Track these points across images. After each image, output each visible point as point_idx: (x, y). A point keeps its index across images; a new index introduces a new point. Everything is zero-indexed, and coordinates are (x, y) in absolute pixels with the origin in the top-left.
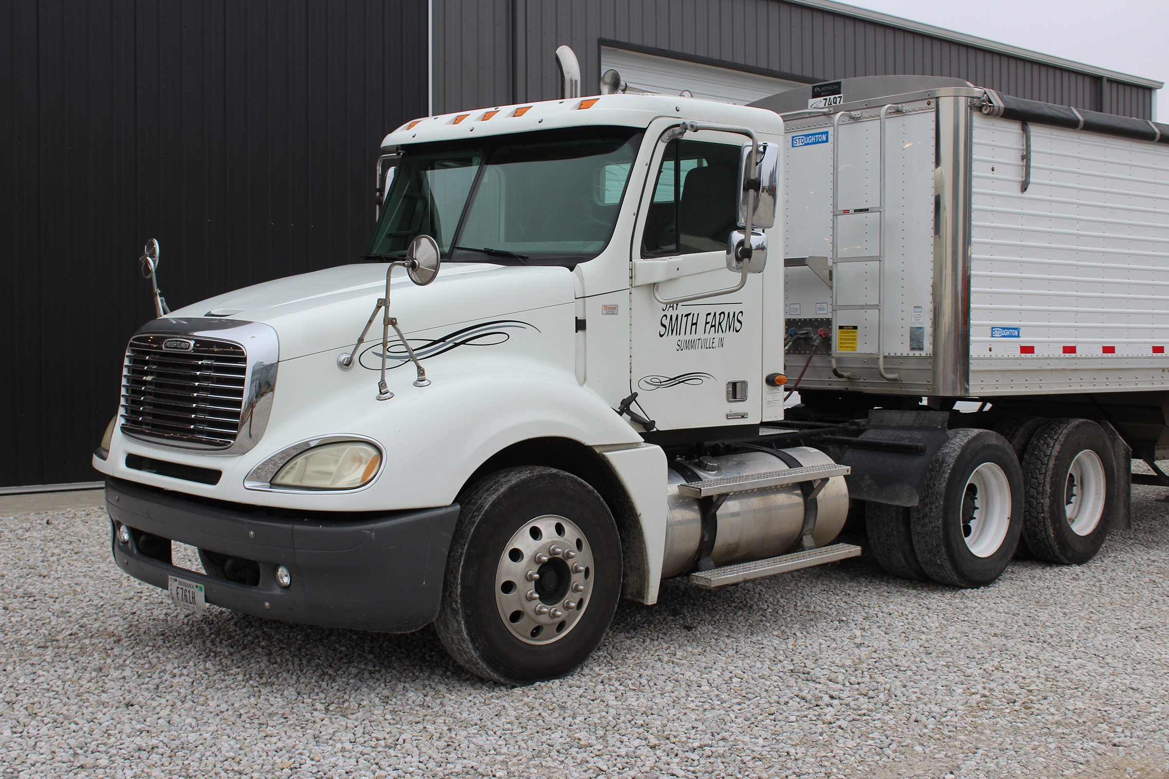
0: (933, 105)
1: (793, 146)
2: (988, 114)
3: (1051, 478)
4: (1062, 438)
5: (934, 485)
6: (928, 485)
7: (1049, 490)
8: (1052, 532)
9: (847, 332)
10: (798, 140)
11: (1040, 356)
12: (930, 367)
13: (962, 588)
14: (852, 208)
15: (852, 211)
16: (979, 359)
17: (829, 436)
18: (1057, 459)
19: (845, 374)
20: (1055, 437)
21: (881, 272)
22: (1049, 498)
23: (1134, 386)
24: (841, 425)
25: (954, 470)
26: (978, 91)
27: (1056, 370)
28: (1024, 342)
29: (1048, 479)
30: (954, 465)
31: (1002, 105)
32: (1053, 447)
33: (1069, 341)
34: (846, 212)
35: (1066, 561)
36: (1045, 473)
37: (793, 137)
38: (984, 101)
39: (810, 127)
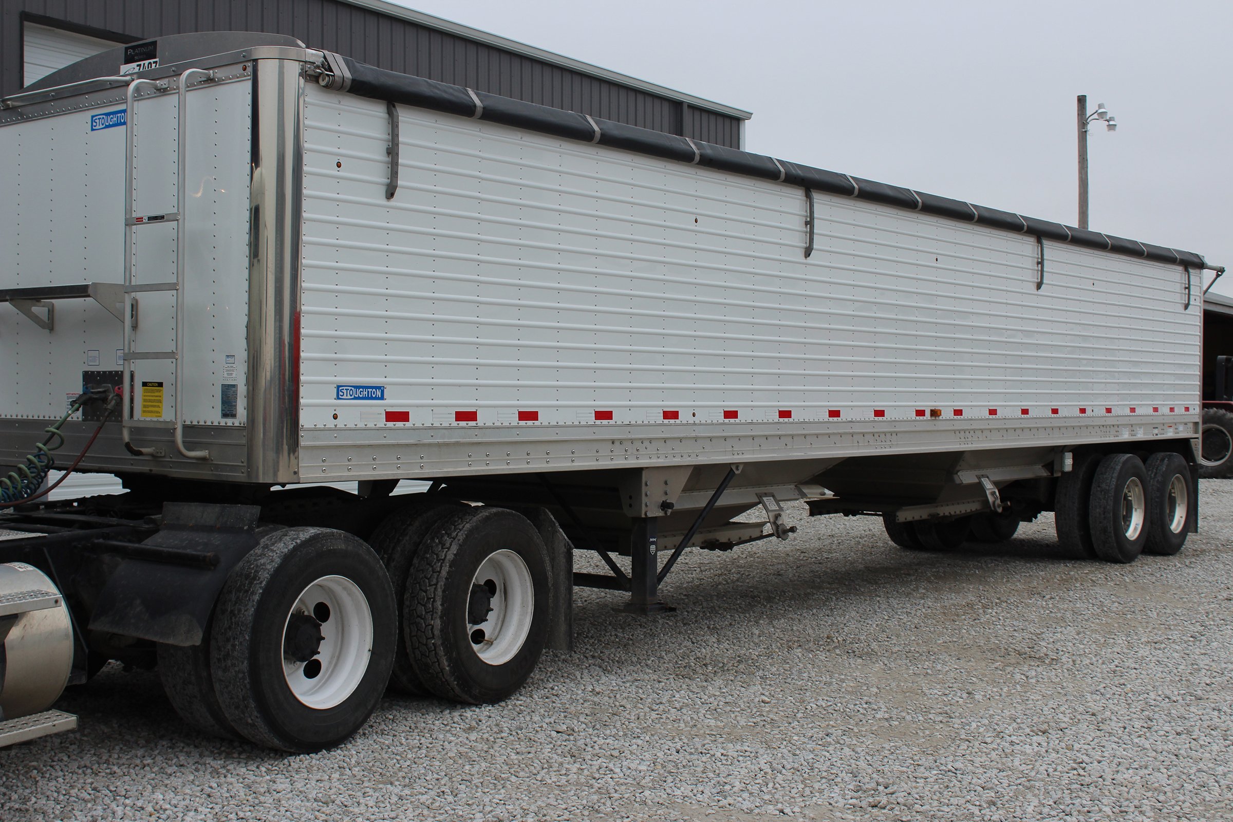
0: (250, 70)
1: (93, 130)
2: (326, 87)
3: (444, 591)
4: (461, 536)
5: (240, 610)
6: (232, 612)
7: (440, 607)
8: (446, 663)
9: (153, 391)
10: (97, 121)
11: (418, 425)
12: (244, 441)
13: (291, 754)
14: (145, 213)
15: (145, 220)
16: (315, 430)
17: (101, 540)
18: (453, 564)
19: (144, 450)
20: (454, 534)
21: (178, 307)
22: (441, 618)
23: (569, 464)
24: (132, 523)
25: (267, 591)
26: (314, 55)
27: (447, 445)
28: (392, 406)
29: (440, 592)
30: (268, 583)
31: (348, 75)
32: (449, 549)
33: (466, 404)
34: (139, 220)
35: (472, 701)
36: (436, 584)
37: (93, 117)
38: (318, 67)
39: (111, 103)
